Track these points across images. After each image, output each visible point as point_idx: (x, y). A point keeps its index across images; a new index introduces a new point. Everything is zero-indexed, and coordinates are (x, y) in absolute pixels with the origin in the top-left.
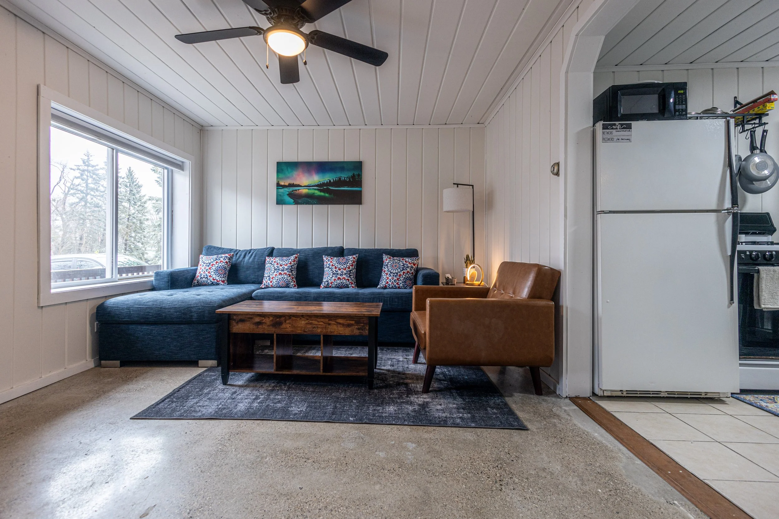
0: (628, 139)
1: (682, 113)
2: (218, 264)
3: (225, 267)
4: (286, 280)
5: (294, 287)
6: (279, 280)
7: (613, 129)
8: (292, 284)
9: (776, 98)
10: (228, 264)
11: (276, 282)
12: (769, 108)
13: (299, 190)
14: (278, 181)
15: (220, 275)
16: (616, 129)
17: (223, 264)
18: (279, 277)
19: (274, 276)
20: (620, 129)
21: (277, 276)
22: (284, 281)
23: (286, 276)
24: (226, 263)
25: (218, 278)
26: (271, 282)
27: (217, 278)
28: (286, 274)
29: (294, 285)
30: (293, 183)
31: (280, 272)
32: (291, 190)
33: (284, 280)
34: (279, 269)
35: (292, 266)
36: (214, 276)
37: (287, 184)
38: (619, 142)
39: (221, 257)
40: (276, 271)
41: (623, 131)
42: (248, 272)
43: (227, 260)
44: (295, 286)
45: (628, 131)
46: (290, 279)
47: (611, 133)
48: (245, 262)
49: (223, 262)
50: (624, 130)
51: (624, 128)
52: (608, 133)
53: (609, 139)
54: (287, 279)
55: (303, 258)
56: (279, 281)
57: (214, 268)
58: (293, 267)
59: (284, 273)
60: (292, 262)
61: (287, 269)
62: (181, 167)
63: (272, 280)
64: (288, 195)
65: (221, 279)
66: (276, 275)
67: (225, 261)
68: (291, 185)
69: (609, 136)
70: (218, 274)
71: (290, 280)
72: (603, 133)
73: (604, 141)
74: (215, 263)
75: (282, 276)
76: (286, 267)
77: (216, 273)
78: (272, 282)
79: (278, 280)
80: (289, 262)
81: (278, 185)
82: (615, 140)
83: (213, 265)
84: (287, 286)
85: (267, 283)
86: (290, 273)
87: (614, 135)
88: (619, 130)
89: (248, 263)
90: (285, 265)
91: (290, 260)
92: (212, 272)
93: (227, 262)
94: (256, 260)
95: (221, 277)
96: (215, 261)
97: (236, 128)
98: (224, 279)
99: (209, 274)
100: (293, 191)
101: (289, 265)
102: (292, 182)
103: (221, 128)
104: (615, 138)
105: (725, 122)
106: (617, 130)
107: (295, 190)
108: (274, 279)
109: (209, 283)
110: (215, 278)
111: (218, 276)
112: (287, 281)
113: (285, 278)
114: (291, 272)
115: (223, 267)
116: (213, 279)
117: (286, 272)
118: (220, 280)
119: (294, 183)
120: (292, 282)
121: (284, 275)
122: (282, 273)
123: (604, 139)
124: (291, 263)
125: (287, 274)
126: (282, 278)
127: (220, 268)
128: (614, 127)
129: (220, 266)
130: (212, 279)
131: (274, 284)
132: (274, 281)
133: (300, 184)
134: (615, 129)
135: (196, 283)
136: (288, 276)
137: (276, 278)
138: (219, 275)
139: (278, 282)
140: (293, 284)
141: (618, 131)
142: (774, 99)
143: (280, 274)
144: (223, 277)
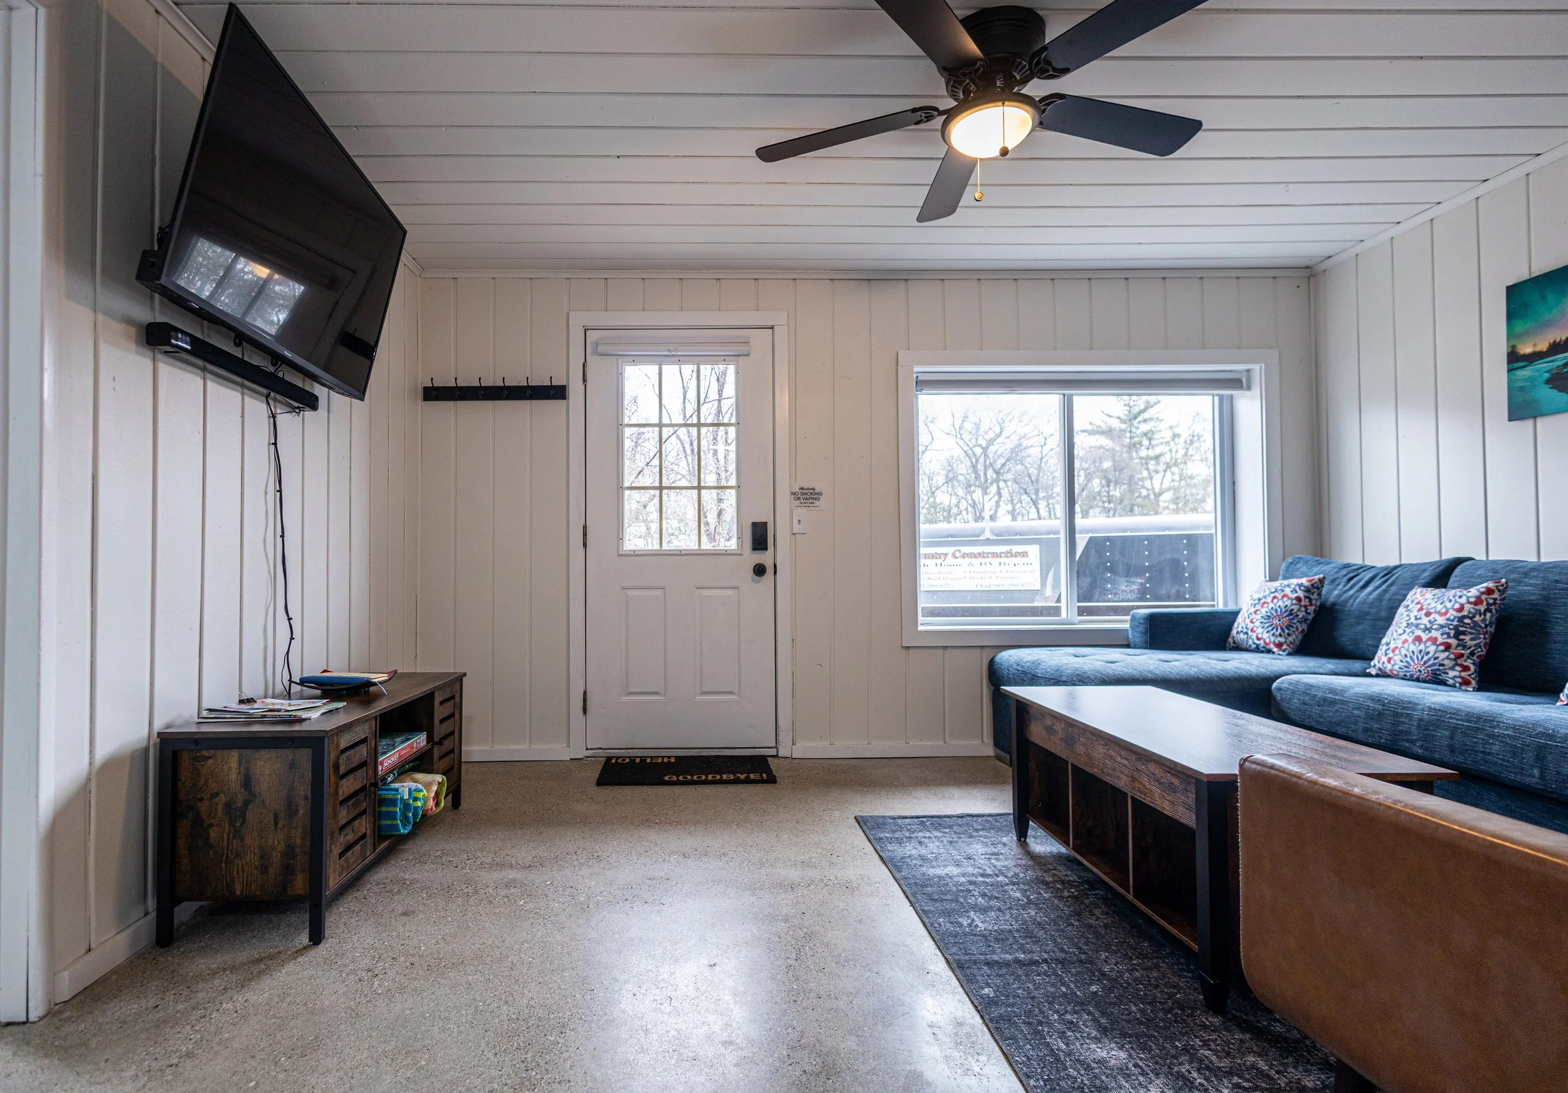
2: (1275, 601)
3: (1292, 610)
4: (1429, 659)
5: (1461, 684)
6: (1411, 658)
8: (1452, 674)
10: (1303, 603)
11: (1401, 661)
14: (1514, 347)
15: (1272, 629)
17: (1288, 603)
18: (1411, 650)
19: (1400, 645)
21: (1406, 645)
22: (1425, 663)
23: (1432, 649)
24: (1294, 602)
25: (1268, 635)
26: (1389, 660)
27: (1265, 636)
28: (1434, 640)
29: (1459, 680)
30: (1567, 339)
31: (1418, 633)
33: (1426, 658)
34: (1417, 626)
35: (1464, 617)
36: (1260, 630)
37: (1543, 346)
39: (1288, 586)
40: (1408, 630)
42: (1360, 627)
43: (1301, 594)
44: (1466, 682)
46: (1447, 658)
48: (1358, 600)
49: (1289, 598)
54: (1436, 658)
55: (1534, 594)
56: (1408, 659)
57: (1264, 611)
58: (1467, 621)
59: (1430, 639)
60: (1467, 607)
61: (1442, 627)
62: (1236, 383)
63: (1391, 655)
64: (1549, 382)
65: (1273, 639)
66: (1405, 641)
67: (1296, 595)
68: (1557, 348)
70: (1268, 627)
71: (1446, 662)
74: (1269, 600)
75: (1422, 647)
76: (1441, 620)
77: (1266, 623)
78: (1392, 662)
79: (1406, 656)
80: (1457, 606)
81: (1514, 358)
83: (1265, 603)
84: (1436, 679)
85: (1381, 662)
86: (1453, 642)
89: (1364, 602)
90: (1440, 614)
91: (1463, 600)
92: (1257, 620)
93: (1299, 599)
94: (1388, 596)
95: (1273, 635)
96: (1272, 595)
97: (1386, 236)
98: (1282, 640)
99: (1250, 626)
101: (1452, 614)
103: (1352, 253)
108: (1397, 652)
109: (1250, 646)
110: (1260, 636)
111: (1268, 632)
112: (1434, 664)
113: (1428, 653)
114: (1456, 637)
115: (1286, 611)
116: (1259, 639)
117: (1434, 634)
118: (1270, 642)
120: (1452, 668)
121: (1429, 643)
122: (1424, 637)
124: (1461, 609)
125: (1440, 640)
126: (1421, 651)
127: (1276, 611)
129: (1279, 606)
130: (1255, 638)
131: (1396, 667)
132: (1397, 658)
135: (1232, 645)
136: (1442, 648)
137: (1403, 652)
138: (1270, 628)
139: (1407, 662)
140: (1455, 677)
143: (1418, 639)
144: (1280, 635)
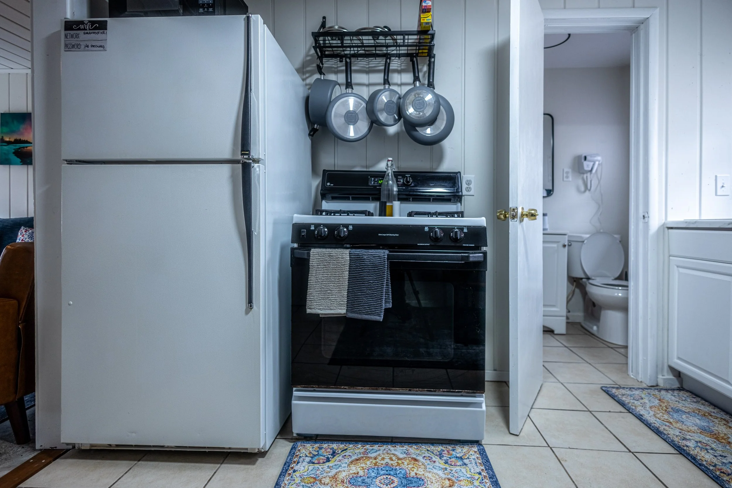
0: (101, 46)
1: (208, 9)
7: (79, 29)
9: (429, 4)
12: (424, 20)
13: (27, 147)
16: (85, 29)
20: (90, 30)
30: (20, 139)
32: (18, 147)
38: (88, 51)
41: (94, 33)
45: (101, 33)
47: (77, 36)
50: (96, 31)
51: (96, 28)
52: (72, 36)
53: (73, 46)
64: (14, 153)
68: (17, 141)
69: (74, 41)
72: (66, 36)
73: (67, 49)
82: (83, 47)
87: (81, 39)
88: (88, 31)
100: (19, 148)
102: (18, 137)
104: (83, 44)
105: (244, 19)
106: (86, 31)
107: (22, 148)
119: (22, 139)
123: (66, 46)
128: (82, 27)
133: (28, 141)
134: (82, 30)
141: (87, 33)
142: (426, 6)
